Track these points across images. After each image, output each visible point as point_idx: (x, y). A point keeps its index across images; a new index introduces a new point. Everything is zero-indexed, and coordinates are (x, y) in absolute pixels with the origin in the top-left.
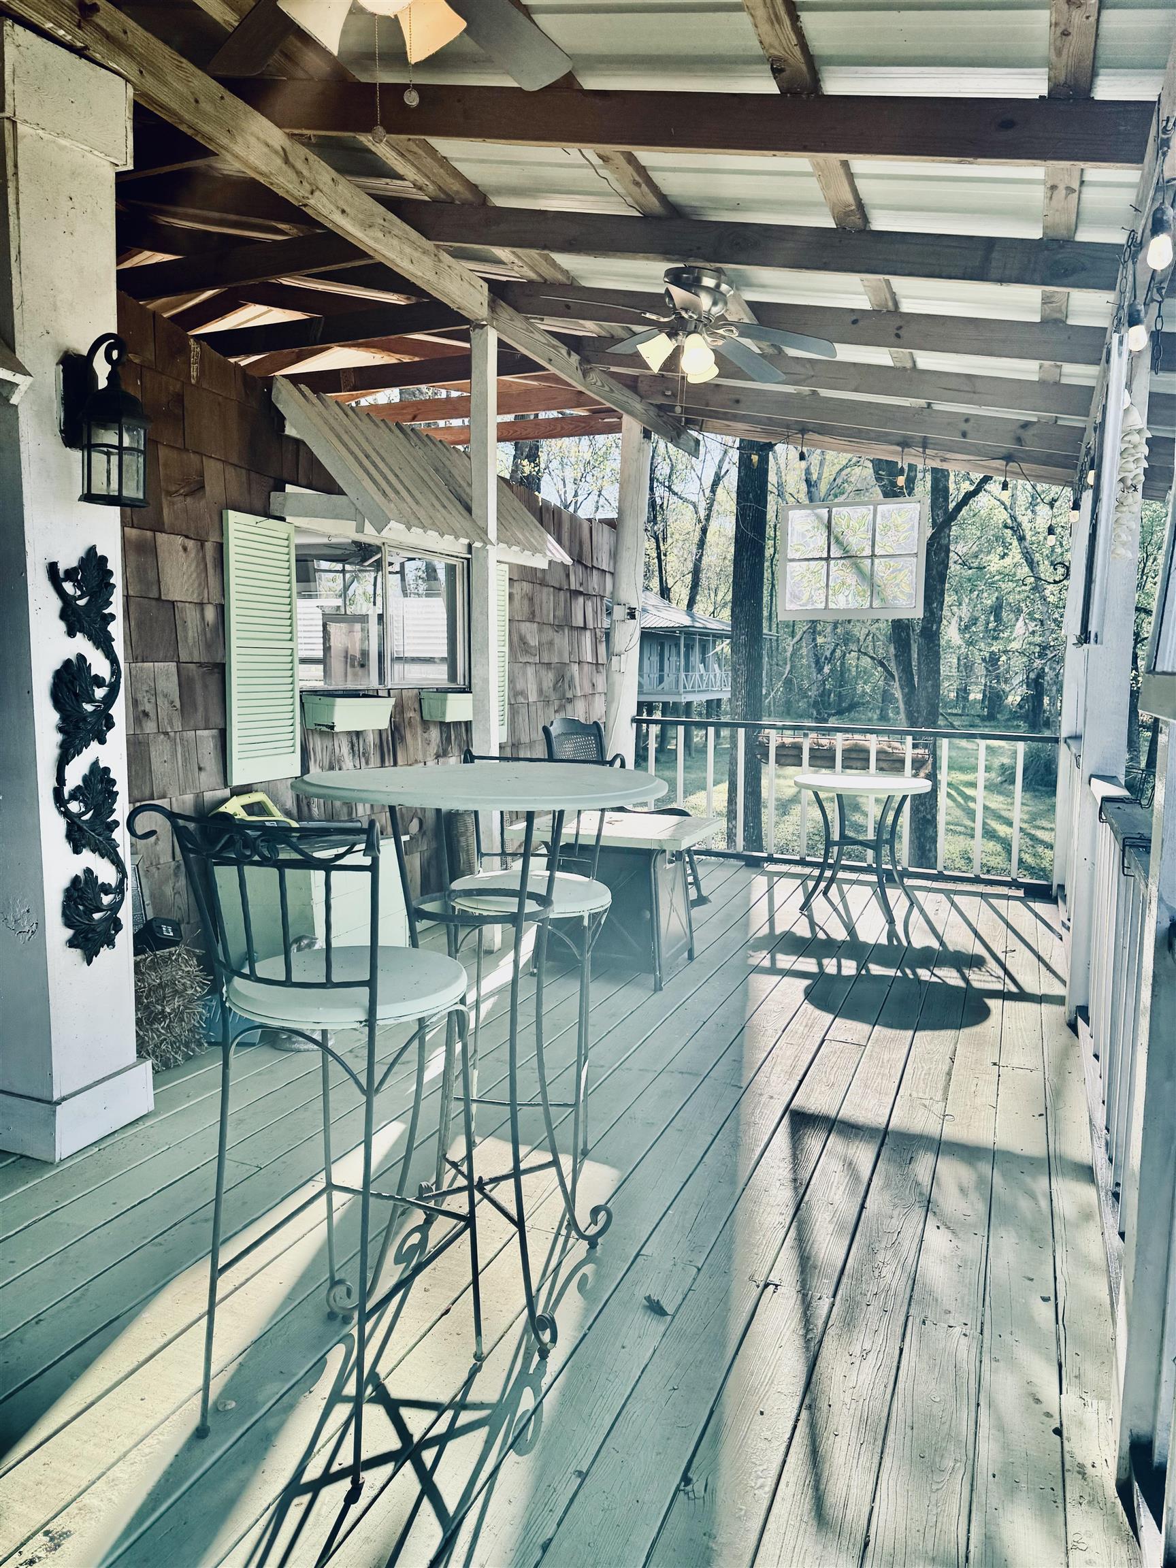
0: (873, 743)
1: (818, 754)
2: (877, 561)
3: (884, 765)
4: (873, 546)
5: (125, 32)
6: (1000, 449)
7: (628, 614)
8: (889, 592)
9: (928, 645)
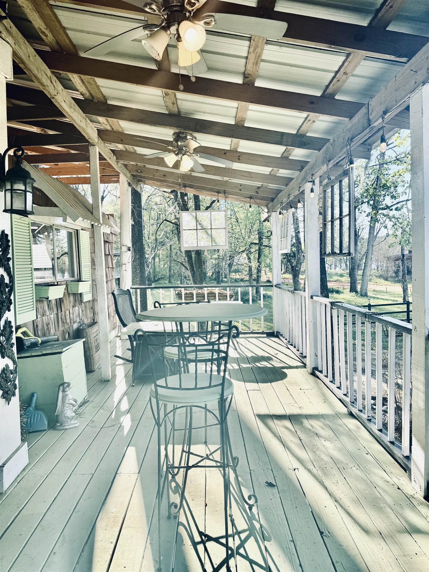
0: (217, 291)
1: (199, 295)
2: (213, 230)
3: (220, 298)
4: (211, 225)
5: (11, 28)
6: (248, 195)
7: (128, 249)
8: (217, 240)
9: (198, 257)
